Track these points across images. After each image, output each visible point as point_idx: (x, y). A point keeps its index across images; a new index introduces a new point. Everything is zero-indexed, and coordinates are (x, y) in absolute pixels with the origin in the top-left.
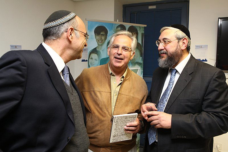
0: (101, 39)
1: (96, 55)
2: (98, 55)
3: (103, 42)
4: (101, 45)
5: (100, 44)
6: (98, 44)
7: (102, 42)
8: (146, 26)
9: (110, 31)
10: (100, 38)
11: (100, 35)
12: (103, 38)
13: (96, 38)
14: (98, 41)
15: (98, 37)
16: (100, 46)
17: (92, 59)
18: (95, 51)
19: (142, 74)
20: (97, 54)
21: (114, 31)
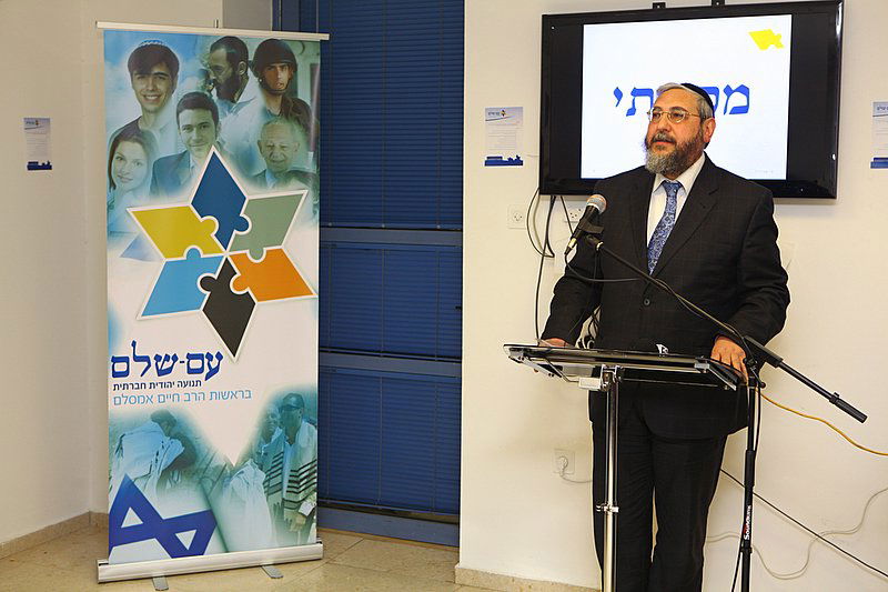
0: (153, 90)
1: (137, 146)
2: (144, 147)
3: (160, 101)
4: (156, 112)
5: (151, 107)
6: (144, 109)
7: (157, 100)
8: (326, 37)
9: (187, 60)
10: (150, 88)
11: (149, 74)
12: (162, 86)
13: (134, 87)
14: (142, 97)
15: (142, 85)
16: (152, 116)
17: (122, 158)
18: (131, 132)
19: (315, 212)
20: (141, 143)
21: (202, 62)
